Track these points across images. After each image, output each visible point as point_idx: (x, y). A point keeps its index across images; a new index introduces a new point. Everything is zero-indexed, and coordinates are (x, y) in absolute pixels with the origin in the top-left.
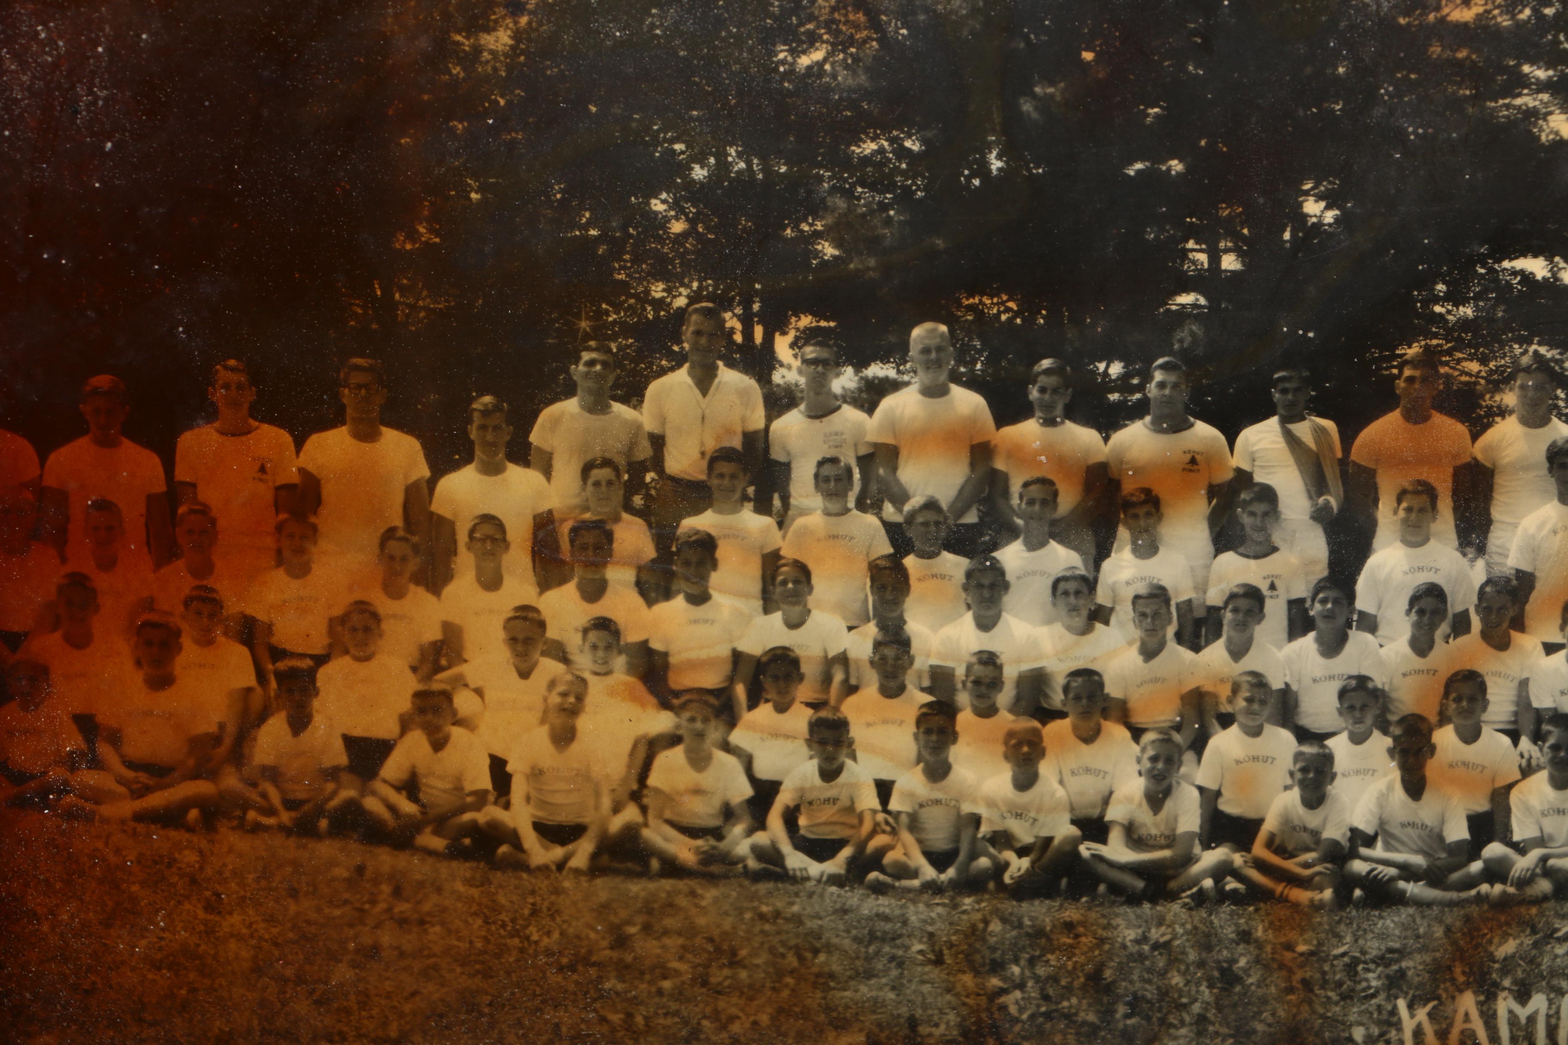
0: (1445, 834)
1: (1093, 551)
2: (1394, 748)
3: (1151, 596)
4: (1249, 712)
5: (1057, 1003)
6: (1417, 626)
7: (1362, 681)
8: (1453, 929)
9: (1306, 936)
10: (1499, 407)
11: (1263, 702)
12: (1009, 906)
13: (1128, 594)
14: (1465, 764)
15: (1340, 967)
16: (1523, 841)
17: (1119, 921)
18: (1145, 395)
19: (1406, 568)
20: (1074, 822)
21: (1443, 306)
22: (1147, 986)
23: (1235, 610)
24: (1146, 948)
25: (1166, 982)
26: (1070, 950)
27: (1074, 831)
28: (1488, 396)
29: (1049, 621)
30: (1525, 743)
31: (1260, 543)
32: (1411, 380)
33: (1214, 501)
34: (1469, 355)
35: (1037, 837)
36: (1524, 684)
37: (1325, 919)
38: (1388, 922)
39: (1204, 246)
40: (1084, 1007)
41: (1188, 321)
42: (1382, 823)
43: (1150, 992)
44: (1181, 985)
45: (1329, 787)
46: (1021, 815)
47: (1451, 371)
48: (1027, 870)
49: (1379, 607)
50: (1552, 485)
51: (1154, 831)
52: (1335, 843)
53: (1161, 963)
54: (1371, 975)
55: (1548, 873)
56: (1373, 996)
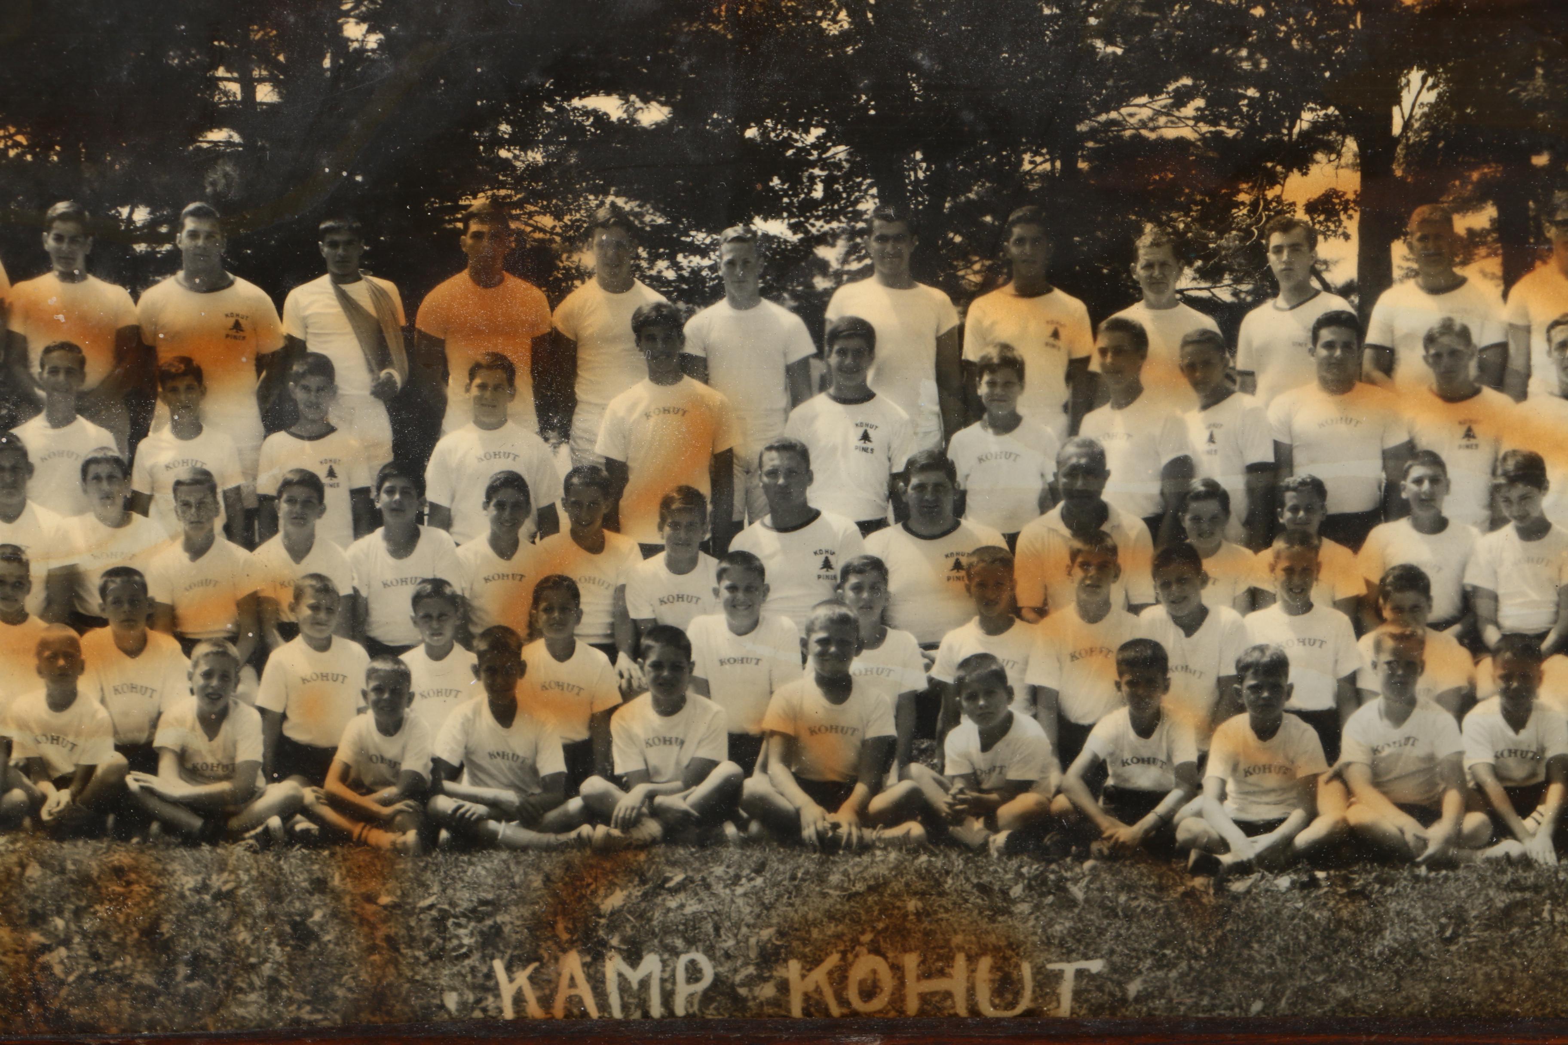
0: (539, 766)
1: (128, 430)
2: (480, 665)
3: (195, 482)
4: (316, 623)
5: (109, 963)
6: (497, 521)
7: (438, 585)
8: (552, 878)
9: (389, 886)
10: (577, 268)
11: (330, 610)
12: (49, 847)
13: (168, 479)
14: (559, 685)
15: (428, 922)
16: (626, 774)
17: (176, 866)
18: (175, 246)
19: (480, 452)
20: (118, 748)
21: (509, 150)
22: (210, 943)
23: (291, 501)
24: (207, 897)
25: (231, 939)
26: (119, 900)
27: (120, 759)
28: (565, 256)
29: (80, 511)
30: (623, 659)
31: (313, 421)
32: (477, 236)
33: (264, 374)
34: (542, 207)
35: (77, 765)
36: (621, 591)
37: (410, 865)
38: (479, 869)
39: (236, 75)
40: (140, 967)
41: (220, 161)
42: (468, 753)
43: (213, 950)
44: (248, 942)
45: (407, 710)
46: (58, 739)
47: (523, 227)
48: (68, 805)
49: (453, 499)
50: (640, 359)
51: (210, 760)
52: (416, 777)
53: (225, 916)
54: (462, 932)
55: (656, 812)
56: (466, 956)
